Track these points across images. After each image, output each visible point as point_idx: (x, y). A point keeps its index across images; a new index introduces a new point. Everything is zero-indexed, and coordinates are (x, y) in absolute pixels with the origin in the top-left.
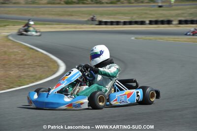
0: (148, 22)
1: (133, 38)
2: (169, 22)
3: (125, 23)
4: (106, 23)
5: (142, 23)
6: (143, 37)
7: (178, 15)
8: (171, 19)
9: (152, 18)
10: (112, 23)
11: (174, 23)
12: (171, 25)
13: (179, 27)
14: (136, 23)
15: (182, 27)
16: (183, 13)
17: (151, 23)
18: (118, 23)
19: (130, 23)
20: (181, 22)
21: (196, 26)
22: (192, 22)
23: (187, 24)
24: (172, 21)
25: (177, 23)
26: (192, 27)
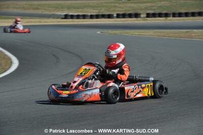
0: (115, 15)
1: (99, 32)
2: (137, 15)
3: (92, 17)
4: (72, 17)
5: (110, 16)
10: (78, 17)
11: (142, 16)
12: (139, 19)
13: (147, 20)
14: (103, 16)
15: (150, 20)
17: (118, 16)
18: (84, 17)
19: (97, 17)
20: (148, 15)
21: (164, 20)
22: (160, 15)
23: (155, 17)
24: (140, 14)
25: (145, 16)
26: (160, 20)
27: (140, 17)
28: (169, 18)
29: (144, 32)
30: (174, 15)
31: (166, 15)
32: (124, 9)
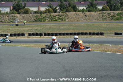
0: (9, 35)
2: (23, 35)
7: (28, 30)
8: (24, 33)
11: (26, 35)
12: (24, 37)
13: (29, 37)
14: (2, 35)
15: (31, 38)
17: (11, 35)
20: (30, 35)
21: (39, 37)
22: (37, 35)
23: (34, 36)
24: (25, 34)
25: (28, 35)
26: (37, 38)
27: (25, 36)
28: (42, 37)
29: (28, 45)
30: (45, 35)
31: (41, 35)
32: (14, 31)
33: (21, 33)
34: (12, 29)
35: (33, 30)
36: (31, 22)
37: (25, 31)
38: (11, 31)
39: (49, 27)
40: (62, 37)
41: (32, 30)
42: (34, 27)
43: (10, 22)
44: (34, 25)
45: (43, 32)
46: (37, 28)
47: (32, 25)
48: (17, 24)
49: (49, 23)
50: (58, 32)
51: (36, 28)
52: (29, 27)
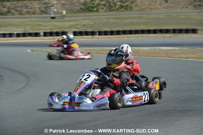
0: (42, 34)
1: (29, 51)
3: (18, 35)
5: (37, 35)
6: (40, 49)
7: (71, 27)
8: (66, 30)
9: (46, 30)
10: (4, 35)
14: (30, 35)
15: (77, 38)
16: (77, 25)
17: (45, 34)
18: (11, 35)
19: (24, 35)
20: (75, 34)
21: (90, 38)
22: (87, 33)
23: (82, 35)
24: (67, 33)
26: (87, 38)
28: (95, 36)
30: (100, 33)
31: (93, 33)
32: (49, 28)
33: (60, 30)
34: (45, 24)
35: (79, 26)
36: (75, 12)
37: (66, 28)
38: (43, 28)
39: (105, 20)
40: (128, 37)
41: (77, 26)
42: (81, 21)
43: (41, 14)
44: (80, 18)
45: (96, 30)
46: (85, 22)
47: (77, 18)
48: (53, 16)
49: (105, 13)
50: (120, 29)
51: (83, 23)
52: (73, 21)
